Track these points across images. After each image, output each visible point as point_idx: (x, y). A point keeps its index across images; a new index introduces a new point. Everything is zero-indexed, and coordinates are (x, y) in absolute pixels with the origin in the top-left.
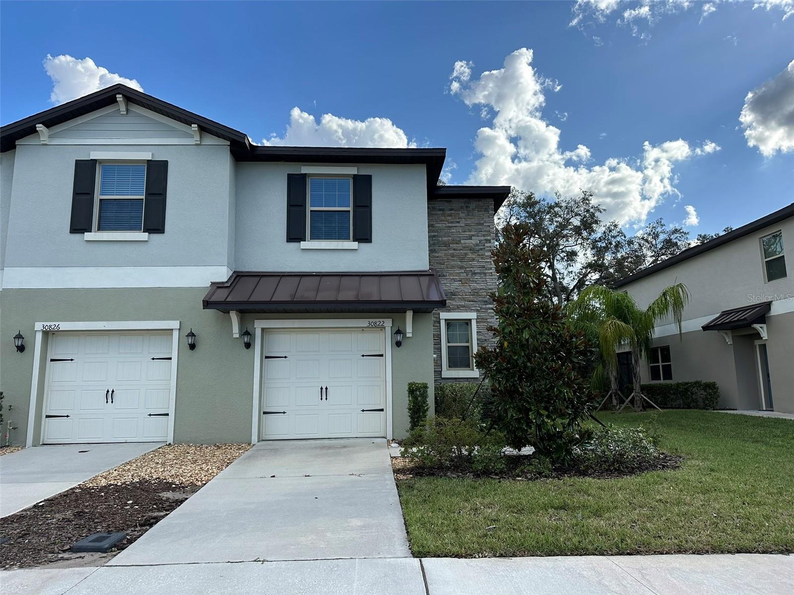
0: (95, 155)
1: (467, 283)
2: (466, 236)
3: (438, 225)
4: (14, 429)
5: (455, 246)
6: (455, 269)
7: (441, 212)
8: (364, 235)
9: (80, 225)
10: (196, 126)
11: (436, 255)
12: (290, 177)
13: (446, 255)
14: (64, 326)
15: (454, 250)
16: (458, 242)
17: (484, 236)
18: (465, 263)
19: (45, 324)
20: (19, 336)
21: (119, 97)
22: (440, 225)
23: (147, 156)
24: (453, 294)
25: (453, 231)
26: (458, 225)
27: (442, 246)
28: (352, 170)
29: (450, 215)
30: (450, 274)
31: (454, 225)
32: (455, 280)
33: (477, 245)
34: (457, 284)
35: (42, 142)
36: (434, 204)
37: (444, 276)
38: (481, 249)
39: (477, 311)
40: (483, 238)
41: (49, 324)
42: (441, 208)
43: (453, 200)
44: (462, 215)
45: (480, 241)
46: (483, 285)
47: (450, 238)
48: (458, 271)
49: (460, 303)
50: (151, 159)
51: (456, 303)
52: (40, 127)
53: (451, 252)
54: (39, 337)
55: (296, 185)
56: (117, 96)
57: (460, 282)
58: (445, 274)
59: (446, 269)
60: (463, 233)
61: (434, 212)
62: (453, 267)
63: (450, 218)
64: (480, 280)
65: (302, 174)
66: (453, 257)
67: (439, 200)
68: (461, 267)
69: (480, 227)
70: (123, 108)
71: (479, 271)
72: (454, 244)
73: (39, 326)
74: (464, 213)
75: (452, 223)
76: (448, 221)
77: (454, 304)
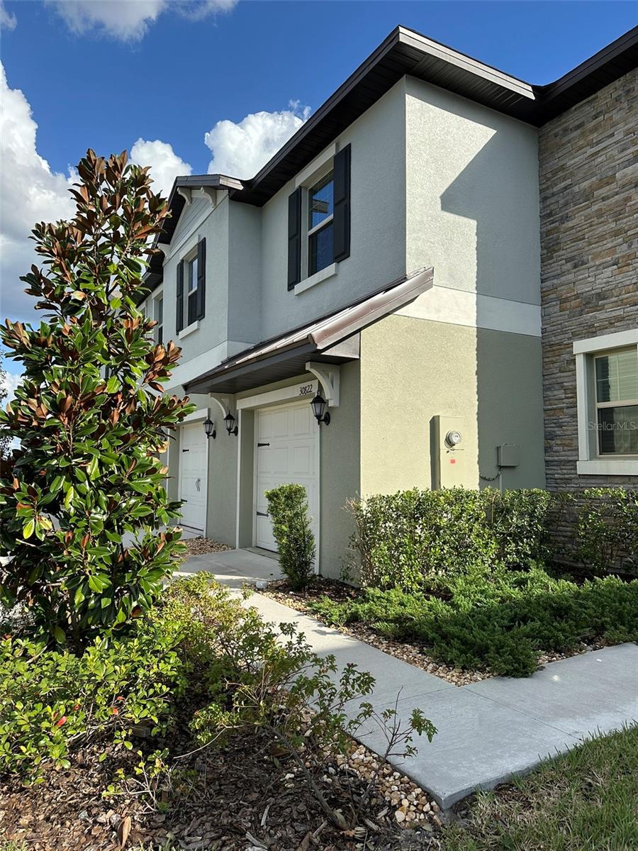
1: (628, 265)
2: (627, 158)
3: (572, 162)
5: (604, 191)
6: (605, 242)
7: (579, 131)
11: (570, 224)
13: (587, 218)
15: (604, 199)
16: (610, 180)
18: (625, 221)
22: (576, 160)
24: (601, 296)
25: (600, 160)
26: (610, 141)
27: (581, 201)
28: (331, 152)
29: (595, 129)
30: (596, 256)
31: (603, 145)
32: (606, 266)
34: (608, 272)
36: (566, 122)
37: (584, 263)
42: (577, 123)
43: (599, 93)
44: (616, 117)
47: (594, 179)
48: (609, 245)
49: (618, 313)
51: (606, 315)
53: (595, 208)
55: (293, 209)
57: (615, 267)
58: (585, 258)
59: (587, 249)
60: (622, 155)
61: (565, 139)
62: (601, 238)
63: (595, 135)
66: (600, 216)
67: (573, 108)
68: (616, 233)
72: (602, 187)
74: (620, 109)
75: (597, 143)
76: (592, 145)
77: (602, 317)
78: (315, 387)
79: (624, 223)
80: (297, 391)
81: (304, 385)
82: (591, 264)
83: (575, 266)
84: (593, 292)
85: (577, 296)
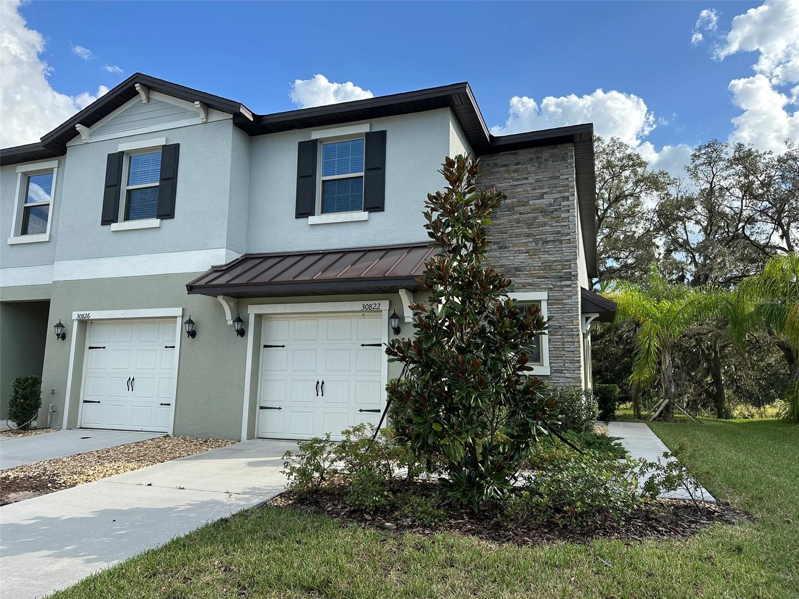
0: (122, 147)
1: (536, 255)
2: (537, 194)
3: (500, 185)
4: (54, 412)
5: (521, 209)
6: (521, 238)
7: (505, 168)
8: (375, 204)
9: (109, 218)
10: (198, 102)
11: (497, 222)
12: (301, 146)
13: (509, 221)
14: (94, 315)
15: (520, 214)
16: (526, 204)
18: (534, 229)
19: (80, 313)
20: (61, 325)
21: (138, 87)
22: (503, 185)
23: (161, 142)
24: (517, 269)
25: (519, 190)
26: (525, 182)
27: (505, 210)
28: (363, 128)
29: (516, 171)
30: (515, 245)
31: (521, 182)
32: (520, 252)
34: (523, 256)
35: (84, 141)
36: (496, 160)
37: (506, 247)
38: (556, 210)
39: (550, 289)
42: (504, 163)
43: (519, 151)
44: (531, 169)
46: (557, 255)
47: (515, 200)
48: (524, 241)
49: (528, 281)
51: (521, 281)
52: (79, 127)
53: (515, 217)
54: (76, 324)
55: (307, 152)
56: (136, 85)
57: (527, 254)
58: (508, 245)
59: (509, 239)
60: (533, 192)
61: (495, 170)
62: (518, 236)
63: (516, 174)
64: (555, 249)
65: (312, 140)
66: (518, 222)
67: (502, 153)
68: (529, 235)
69: (555, 181)
70: (143, 96)
71: (552, 239)
72: (520, 206)
73: (75, 315)
74: (533, 166)
75: (518, 180)
76: (513, 179)
77: (519, 282)
78: (384, 305)
79: (533, 231)
80: (358, 306)
81: (369, 303)
82: (511, 249)
83: (501, 248)
84: (513, 266)
85: (501, 266)
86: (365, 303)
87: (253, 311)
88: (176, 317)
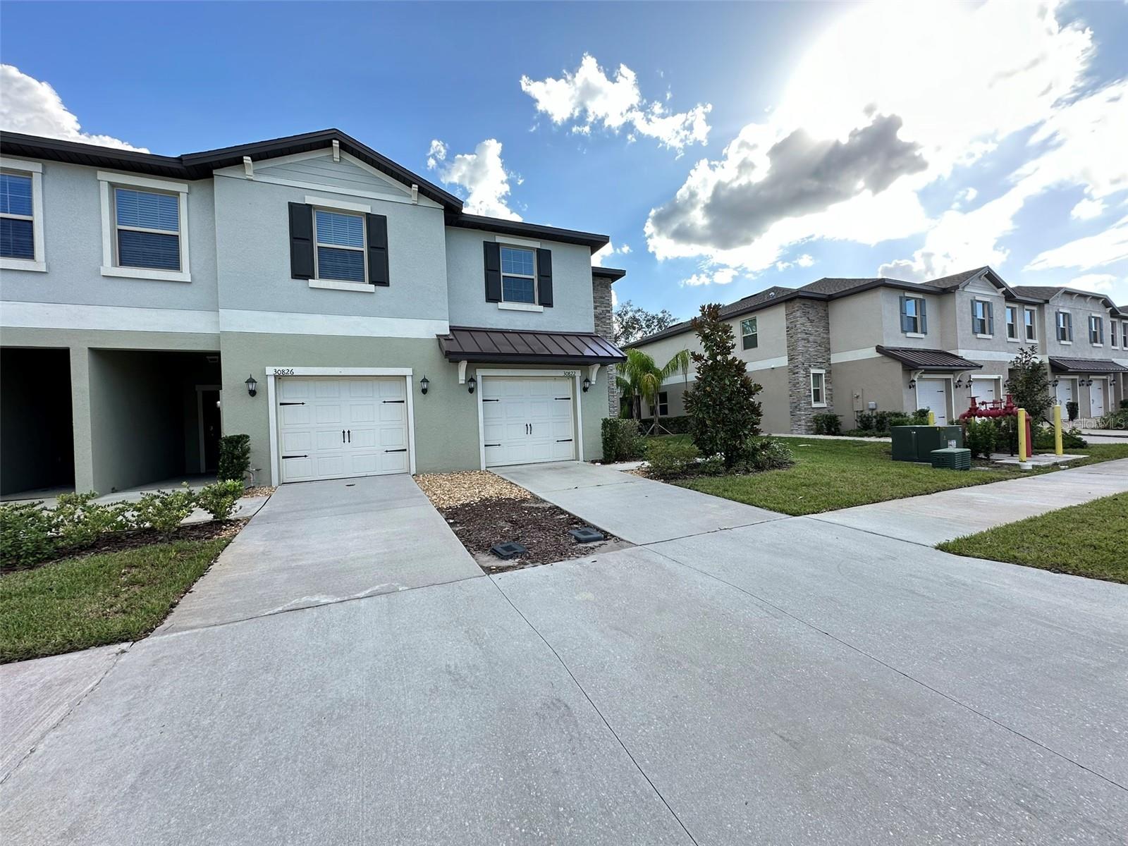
0: (310, 200)
4: (257, 470)
8: (547, 301)
9: (301, 270)
10: (417, 186)
12: (486, 244)
14: (298, 371)
17: (605, 307)
19: (277, 368)
20: (251, 381)
21: (336, 143)
23: (367, 209)
28: (536, 244)
33: (601, 314)
35: (248, 177)
38: (604, 317)
40: (604, 309)
41: (281, 368)
45: (603, 311)
50: (370, 212)
52: (247, 160)
54: (271, 381)
55: (492, 252)
56: (334, 141)
65: (495, 243)
69: (603, 300)
70: (336, 155)
73: (270, 371)
78: (578, 373)
80: (561, 373)
81: (568, 371)
86: (566, 371)
87: (480, 373)
88: (405, 376)
